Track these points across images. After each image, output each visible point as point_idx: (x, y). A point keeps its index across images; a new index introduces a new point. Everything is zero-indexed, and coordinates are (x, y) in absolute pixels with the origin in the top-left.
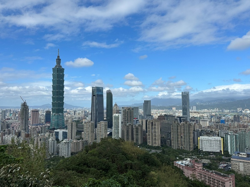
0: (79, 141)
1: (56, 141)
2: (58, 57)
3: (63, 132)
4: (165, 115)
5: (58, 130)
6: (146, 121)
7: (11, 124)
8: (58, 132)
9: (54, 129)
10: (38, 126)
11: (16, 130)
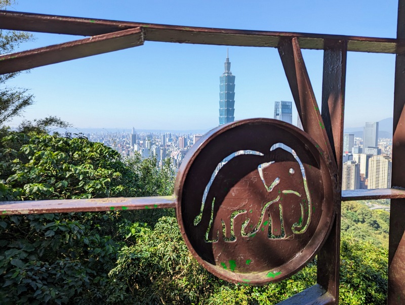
2: (228, 59)
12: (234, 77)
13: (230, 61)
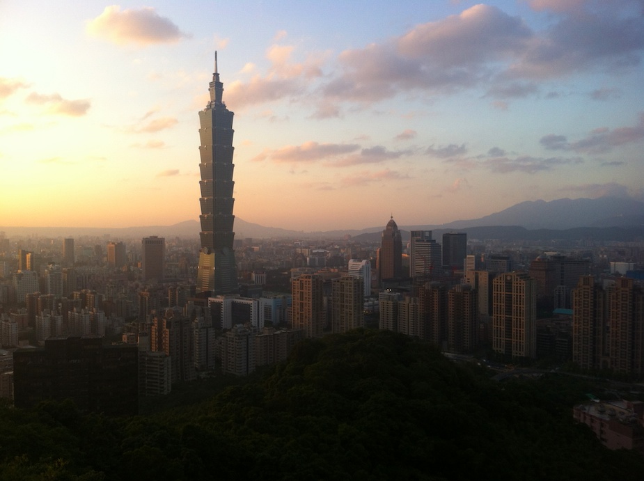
0: (278, 332)
1: (212, 331)
2: (216, 75)
3: (234, 304)
4: (554, 257)
5: (219, 299)
6: (491, 277)
7: (89, 278)
8: (219, 305)
9: (208, 294)
10: (164, 284)
11: (104, 295)
12: (232, 114)
13: (221, 81)
